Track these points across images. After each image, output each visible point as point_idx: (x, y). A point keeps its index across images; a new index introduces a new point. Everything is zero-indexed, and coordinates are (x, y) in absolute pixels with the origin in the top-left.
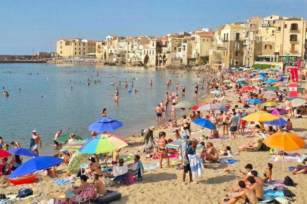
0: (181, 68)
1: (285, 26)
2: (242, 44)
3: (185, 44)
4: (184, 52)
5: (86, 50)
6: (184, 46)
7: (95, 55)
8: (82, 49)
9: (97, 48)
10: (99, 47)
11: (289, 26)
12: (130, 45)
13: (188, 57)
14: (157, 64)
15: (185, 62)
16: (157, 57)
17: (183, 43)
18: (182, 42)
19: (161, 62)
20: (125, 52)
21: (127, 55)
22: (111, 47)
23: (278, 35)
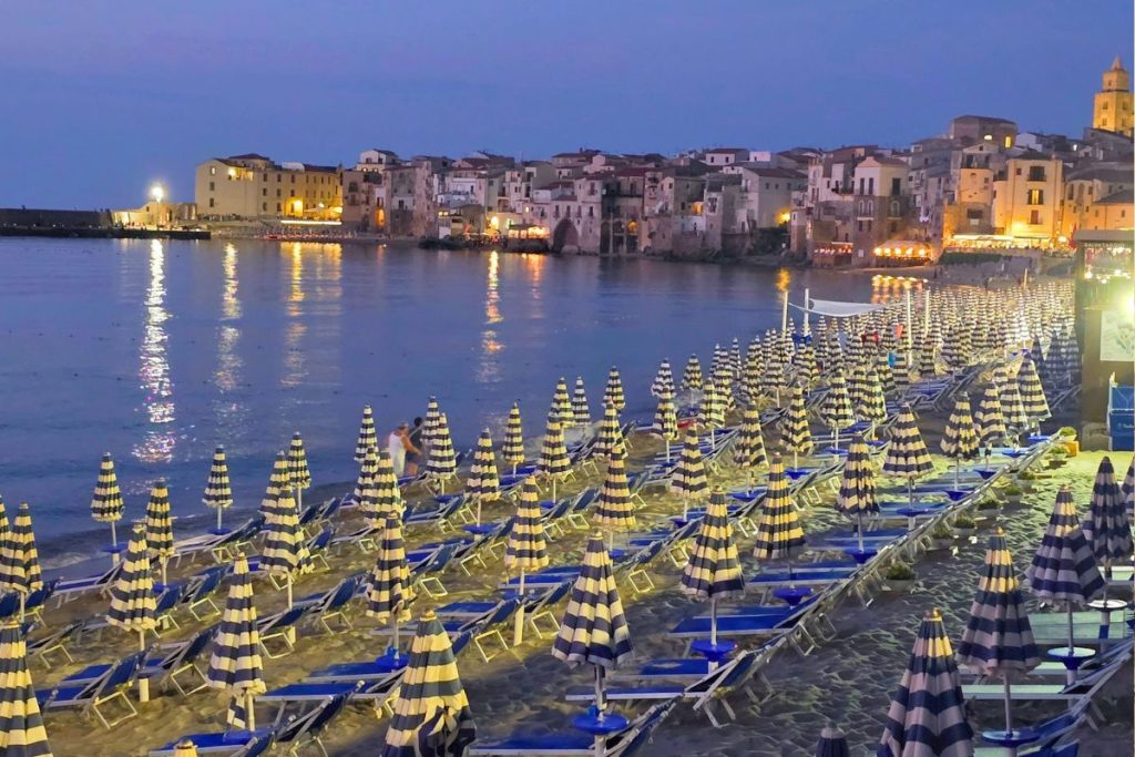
1: (1019, 172)
3: (714, 195)
4: (711, 214)
6: (713, 200)
9: (346, 192)
10: (353, 188)
11: (1026, 171)
13: (724, 229)
14: (605, 248)
15: (715, 243)
16: (604, 227)
17: (709, 191)
18: (705, 191)
19: (618, 241)
22: (402, 188)
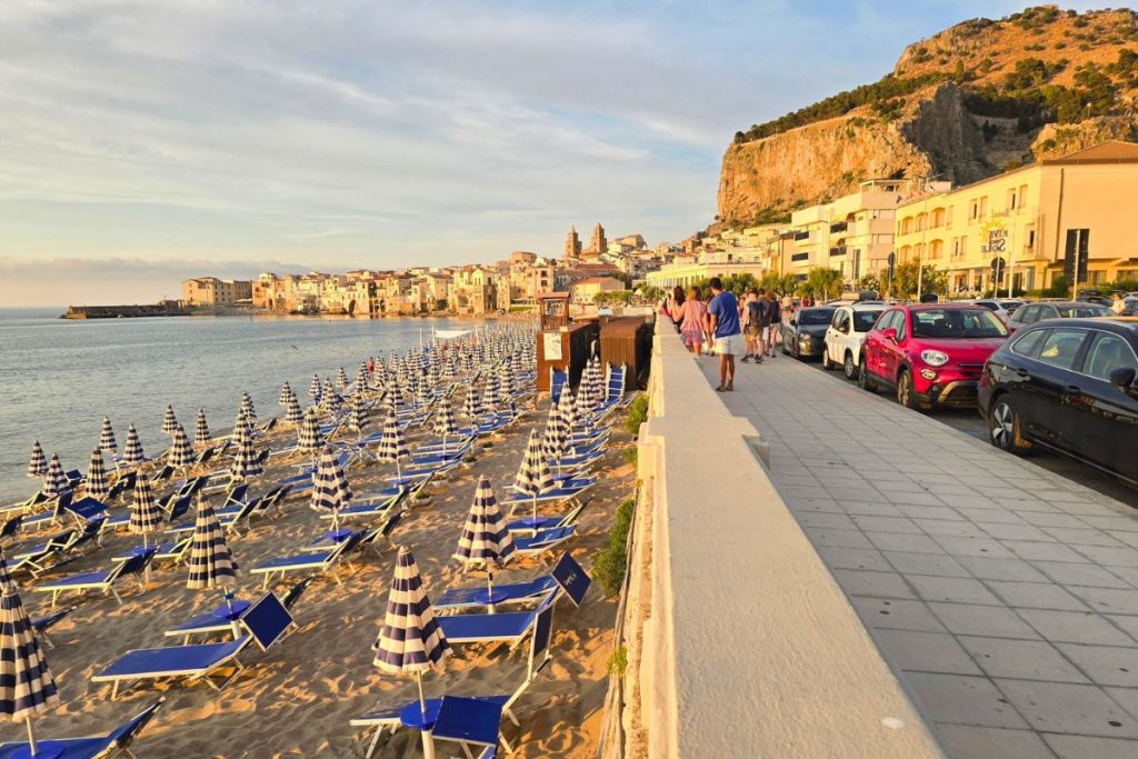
0: (414, 315)
2: (494, 287)
3: (416, 287)
4: (416, 295)
5: (233, 294)
6: (416, 289)
7: (251, 302)
8: (220, 294)
9: (253, 292)
10: (257, 290)
11: (540, 273)
12: (321, 287)
13: (421, 301)
14: (371, 310)
15: (418, 307)
16: (370, 302)
17: (414, 285)
18: (412, 285)
19: (377, 308)
20: (315, 297)
21: (317, 300)
22: (280, 289)
23: (531, 280)
